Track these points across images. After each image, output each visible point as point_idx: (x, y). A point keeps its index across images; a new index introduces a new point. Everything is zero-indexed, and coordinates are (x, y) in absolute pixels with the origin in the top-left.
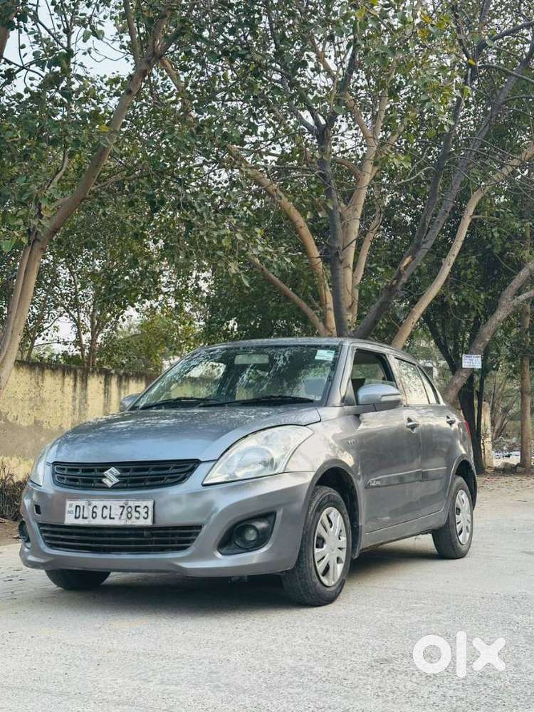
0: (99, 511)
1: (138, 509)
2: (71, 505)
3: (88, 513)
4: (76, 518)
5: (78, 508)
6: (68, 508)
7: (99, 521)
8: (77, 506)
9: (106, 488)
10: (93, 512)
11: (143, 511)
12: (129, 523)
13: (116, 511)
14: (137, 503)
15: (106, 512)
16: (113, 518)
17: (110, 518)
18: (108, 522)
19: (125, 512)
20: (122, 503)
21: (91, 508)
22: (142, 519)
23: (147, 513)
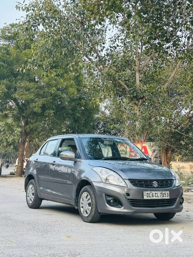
0: (154, 195)
1: (165, 194)
2: (145, 193)
3: (151, 195)
4: (147, 197)
5: (148, 194)
6: (144, 194)
7: (154, 198)
8: (147, 193)
9: (154, 188)
10: (152, 195)
11: (167, 194)
12: (163, 198)
13: (159, 195)
14: (165, 192)
15: (156, 195)
16: (159, 197)
17: (158, 197)
18: (157, 198)
19: (162, 195)
20: (161, 192)
21: (151, 194)
22: (166, 197)
23: (168, 195)
